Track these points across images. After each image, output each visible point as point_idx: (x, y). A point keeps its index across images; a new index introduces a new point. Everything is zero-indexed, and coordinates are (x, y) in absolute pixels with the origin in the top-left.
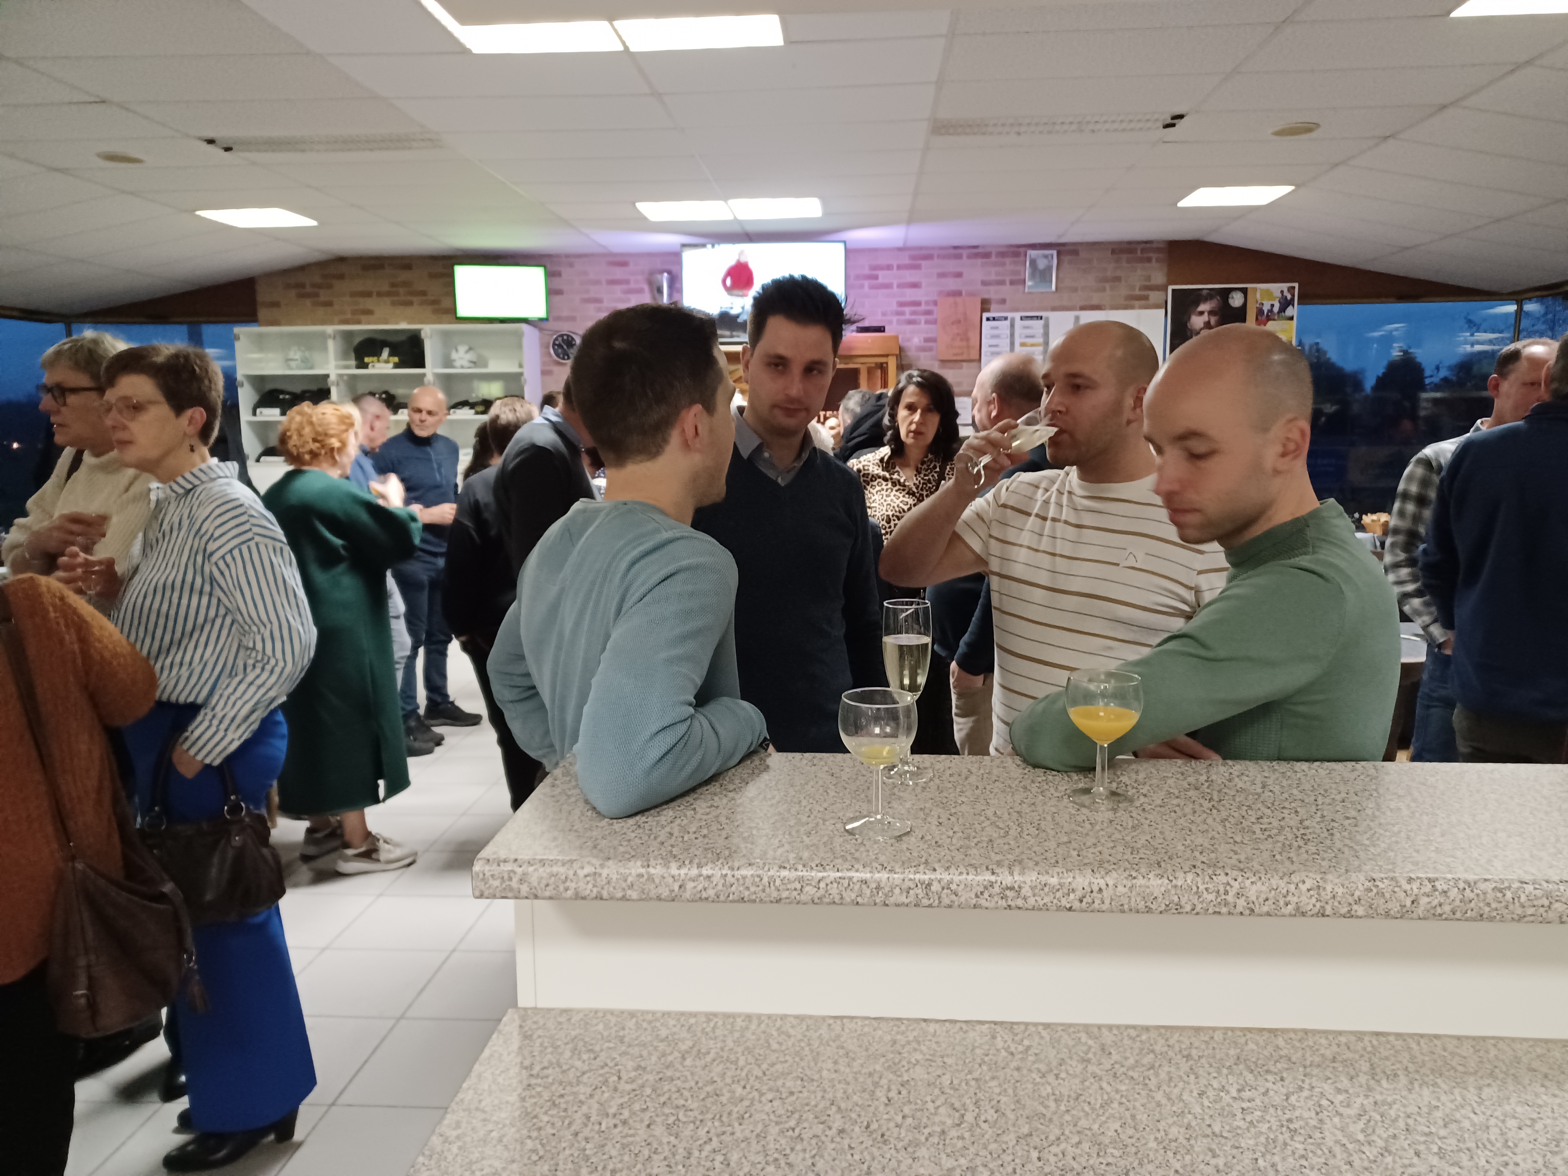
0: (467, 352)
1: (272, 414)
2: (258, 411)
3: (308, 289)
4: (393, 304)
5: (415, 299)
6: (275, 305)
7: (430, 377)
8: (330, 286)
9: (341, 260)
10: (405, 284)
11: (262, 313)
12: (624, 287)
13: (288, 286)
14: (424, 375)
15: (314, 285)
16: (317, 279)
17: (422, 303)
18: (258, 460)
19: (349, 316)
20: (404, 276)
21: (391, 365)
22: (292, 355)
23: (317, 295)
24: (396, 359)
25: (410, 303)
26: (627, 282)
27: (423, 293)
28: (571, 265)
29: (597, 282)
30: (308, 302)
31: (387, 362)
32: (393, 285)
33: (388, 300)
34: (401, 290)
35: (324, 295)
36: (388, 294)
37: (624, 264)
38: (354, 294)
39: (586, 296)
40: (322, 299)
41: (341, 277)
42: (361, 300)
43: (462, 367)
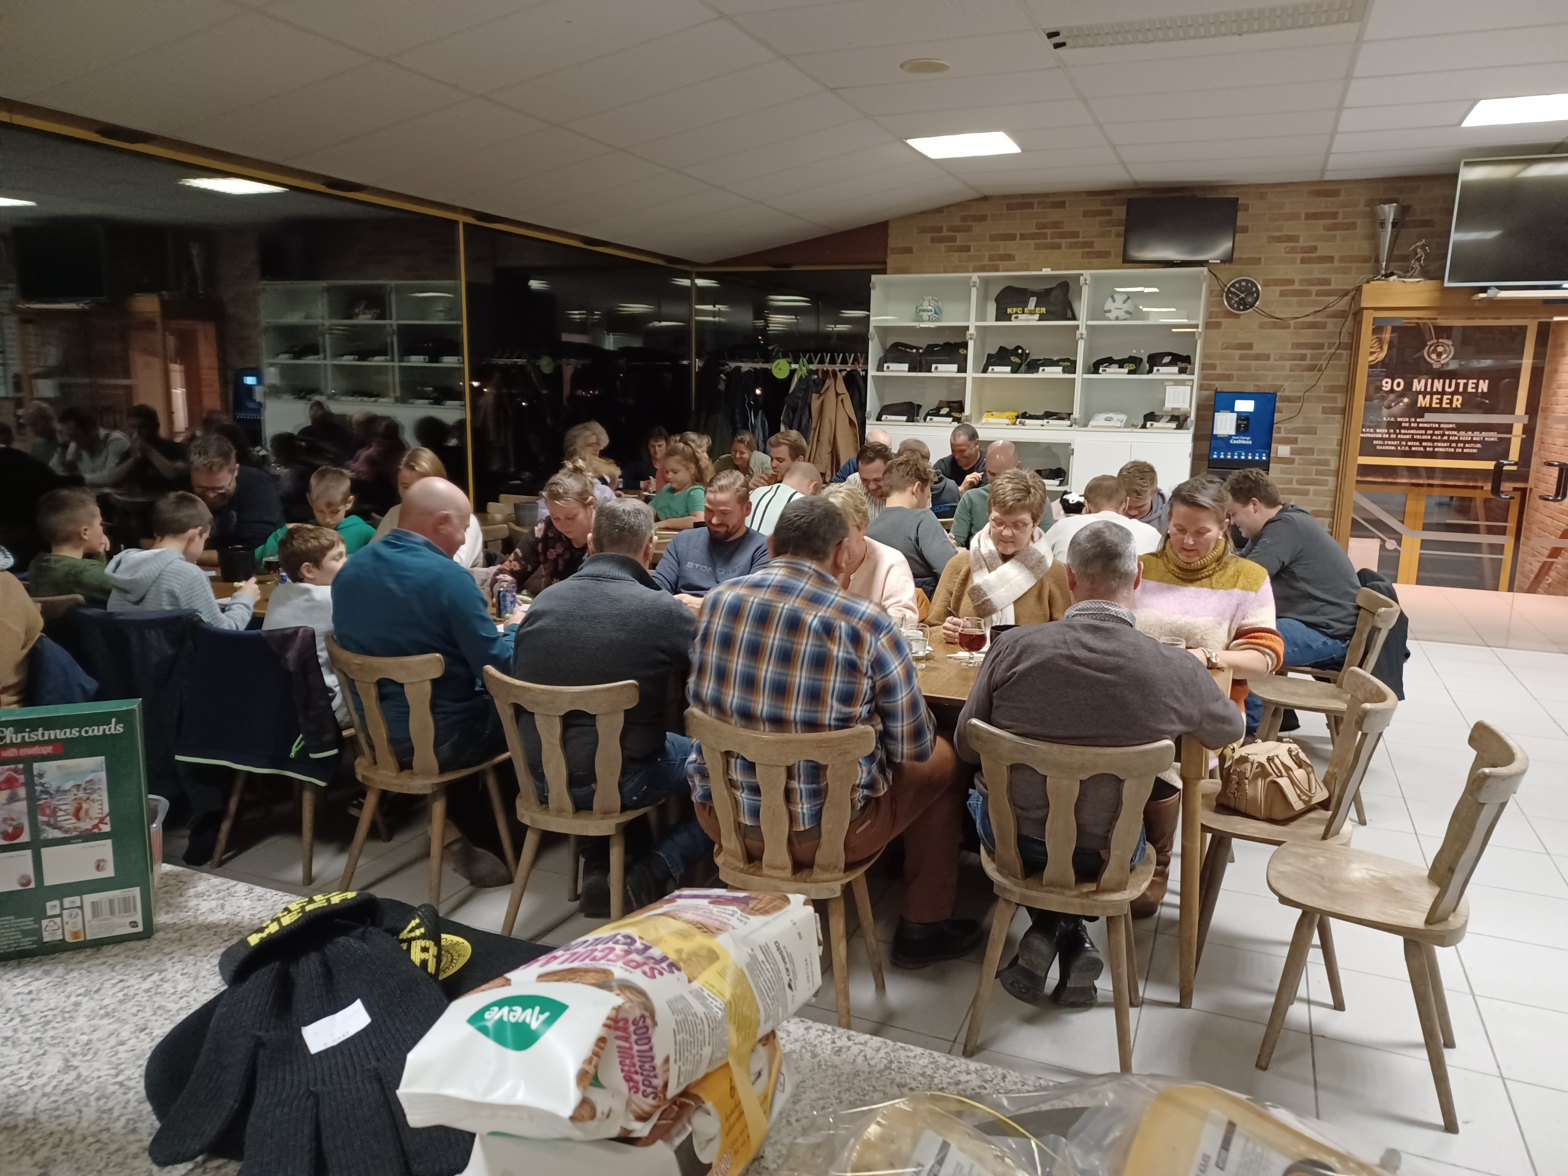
0: (1125, 302)
1: (900, 369)
2: (886, 365)
3: (945, 233)
4: (1038, 247)
5: (1063, 242)
6: (909, 250)
7: (1083, 330)
8: (969, 229)
9: (985, 198)
10: (1056, 224)
11: (892, 260)
12: (1329, 222)
13: (923, 230)
14: (1077, 327)
15: (950, 229)
16: (957, 222)
17: (1071, 246)
18: (879, 419)
19: (986, 262)
20: (1055, 215)
21: (1037, 317)
22: (926, 305)
23: (953, 239)
24: (1043, 310)
25: (1059, 247)
26: (1334, 215)
27: (1075, 235)
28: (1262, 196)
29: (1294, 217)
30: (942, 246)
31: (1032, 313)
32: (1040, 226)
33: (1032, 243)
34: (1049, 231)
35: (961, 239)
36: (1032, 236)
37: (1335, 193)
38: (993, 238)
39: (1278, 234)
40: (958, 243)
41: (982, 218)
42: (1001, 243)
43: (1117, 319)
